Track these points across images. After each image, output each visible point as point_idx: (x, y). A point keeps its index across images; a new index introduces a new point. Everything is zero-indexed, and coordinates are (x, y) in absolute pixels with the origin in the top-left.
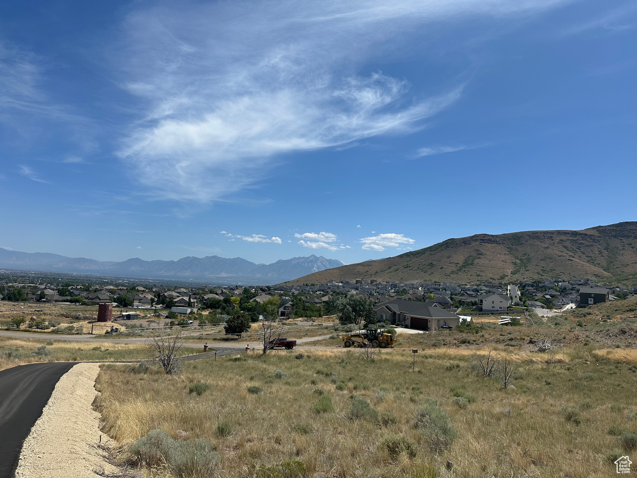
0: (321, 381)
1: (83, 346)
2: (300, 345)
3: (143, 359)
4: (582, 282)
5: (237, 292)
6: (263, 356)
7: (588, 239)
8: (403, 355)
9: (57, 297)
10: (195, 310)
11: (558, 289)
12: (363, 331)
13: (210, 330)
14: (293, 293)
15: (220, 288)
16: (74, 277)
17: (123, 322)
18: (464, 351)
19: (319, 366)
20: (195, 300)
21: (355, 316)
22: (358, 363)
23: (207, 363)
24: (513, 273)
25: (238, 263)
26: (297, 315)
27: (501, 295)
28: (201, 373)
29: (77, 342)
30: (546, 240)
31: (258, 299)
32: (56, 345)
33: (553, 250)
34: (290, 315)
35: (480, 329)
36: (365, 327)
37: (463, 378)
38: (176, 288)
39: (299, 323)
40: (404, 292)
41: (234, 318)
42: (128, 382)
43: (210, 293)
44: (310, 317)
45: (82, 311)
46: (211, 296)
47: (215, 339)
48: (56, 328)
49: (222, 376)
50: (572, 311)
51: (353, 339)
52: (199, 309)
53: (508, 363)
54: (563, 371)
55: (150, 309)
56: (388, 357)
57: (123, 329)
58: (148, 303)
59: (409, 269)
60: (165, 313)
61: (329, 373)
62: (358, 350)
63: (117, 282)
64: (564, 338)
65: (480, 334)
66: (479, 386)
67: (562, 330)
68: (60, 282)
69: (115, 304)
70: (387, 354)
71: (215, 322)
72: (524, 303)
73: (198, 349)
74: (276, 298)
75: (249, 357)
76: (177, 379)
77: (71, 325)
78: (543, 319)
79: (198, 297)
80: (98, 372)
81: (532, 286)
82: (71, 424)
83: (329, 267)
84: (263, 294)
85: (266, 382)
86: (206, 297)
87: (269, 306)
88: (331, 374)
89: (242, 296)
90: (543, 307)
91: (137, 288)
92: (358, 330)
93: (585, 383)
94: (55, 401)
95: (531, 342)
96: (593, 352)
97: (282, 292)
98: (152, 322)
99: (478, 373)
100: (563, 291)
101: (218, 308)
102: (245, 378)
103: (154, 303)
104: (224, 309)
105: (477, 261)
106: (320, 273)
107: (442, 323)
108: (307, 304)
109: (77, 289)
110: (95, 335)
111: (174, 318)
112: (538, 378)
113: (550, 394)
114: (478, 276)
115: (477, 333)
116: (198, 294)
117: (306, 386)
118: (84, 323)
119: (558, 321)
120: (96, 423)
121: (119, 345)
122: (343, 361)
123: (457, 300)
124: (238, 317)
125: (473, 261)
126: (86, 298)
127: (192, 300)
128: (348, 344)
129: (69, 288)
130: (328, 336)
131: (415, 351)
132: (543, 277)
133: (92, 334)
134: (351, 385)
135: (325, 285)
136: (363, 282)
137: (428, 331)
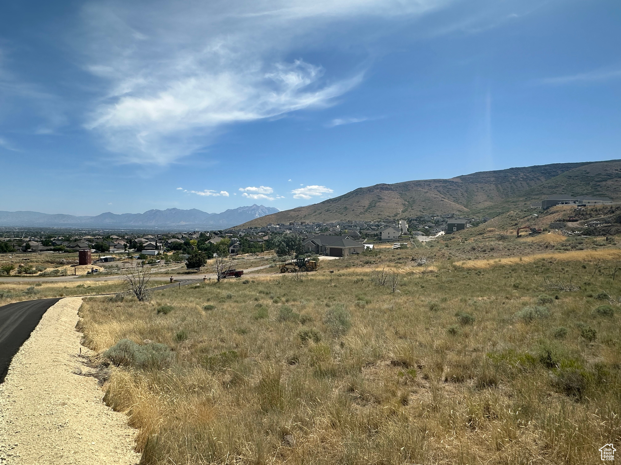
0: (262, 298)
1: (68, 285)
2: (246, 274)
3: (119, 291)
4: (450, 216)
5: (194, 236)
6: (218, 284)
7: (454, 185)
8: (324, 275)
9: (41, 247)
10: (162, 252)
11: (433, 222)
12: (295, 260)
13: (174, 267)
14: (240, 235)
15: (180, 233)
16: (55, 230)
17: (101, 264)
18: (367, 269)
19: (260, 288)
20: (161, 244)
21: (288, 250)
22: (291, 283)
23: (173, 291)
24: (403, 212)
25: (193, 213)
26: (244, 251)
27: (394, 228)
28: (168, 299)
29: (63, 282)
30: (426, 186)
31: (212, 241)
32: (44, 286)
33: (430, 194)
34: (238, 252)
35: (378, 253)
36: (296, 257)
37: (365, 288)
38: (144, 235)
39: (246, 258)
40: (327, 229)
41: (193, 256)
42: (106, 309)
43: (173, 238)
44: (255, 252)
45: (64, 258)
46: (173, 240)
47: (179, 273)
48: (43, 272)
49: (185, 300)
50: (442, 237)
51: (287, 266)
52: (165, 251)
53: (395, 275)
54: (433, 278)
55: (125, 253)
56: (312, 278)
57: (102, 270)
58: (122, 248)
59: (329, 212)
60: (137, 255)
61: (268, 292)
62: (290, 274)
63: (94, 232)
64: (435, 255)
65: (378, 256)
66: (376, 292)
67: (434, 250)
68: (43, 235)
69: (94, 250)
70: (312, 275)
71: (177, 260)
72: (410, 233)
73: (165, 281)
74: (227, 239)
75: (206, 285)
76: (148, 304)
77: (56, 269)
78: (423, 243)
79: (163, 241)
80: (81, 303)
81: (416, 220)
82: (55, 342)
83: (268, 213)
84: (216, 237)
85: (220, 302)
86: (169, 241)
87: (221, 246)
88: (270, 292)
89: (199, 239)
90: (423, 235)
91: (111, 237)
92: (291, 260)
93: (447, 285)
94: (42, 327)
95: (413, 260)
96: (453, 264)
97: (231, 235)
98: (126, 262)
99: (376, 284)
100: (437, 223)
101: (180, 249)
102: (203, 300)
103: (127, 248)
104: (185, 250)
105: (378, 204)
106: (261, 219)
107: (352, 250)
108: (252, 243)
109: (58, 240)
110: (77, 276)
111: (144, 258)
112: (416, 284)
113: (423, 294)
114: (379, 215)
115: (376, 255)
116: (163, 239)
117: (251, 302)
118: (68, 267)
119: (433, 244)
120: (78, 341)
121: (100, 282)
122: (279, 283)
123: (364, 233)
124: (196, 256)
125: (375, 204)
126: (68, 247)
127: (158, 244)
128: (283, 271)
129: (52, 239)
130: (268, 266)
131: (332, 272)
132: (423, 214)
133: (75, 275)
134: (284, 299)
135: (266, 228)
136: (295, 224)
137: (342, 257)
